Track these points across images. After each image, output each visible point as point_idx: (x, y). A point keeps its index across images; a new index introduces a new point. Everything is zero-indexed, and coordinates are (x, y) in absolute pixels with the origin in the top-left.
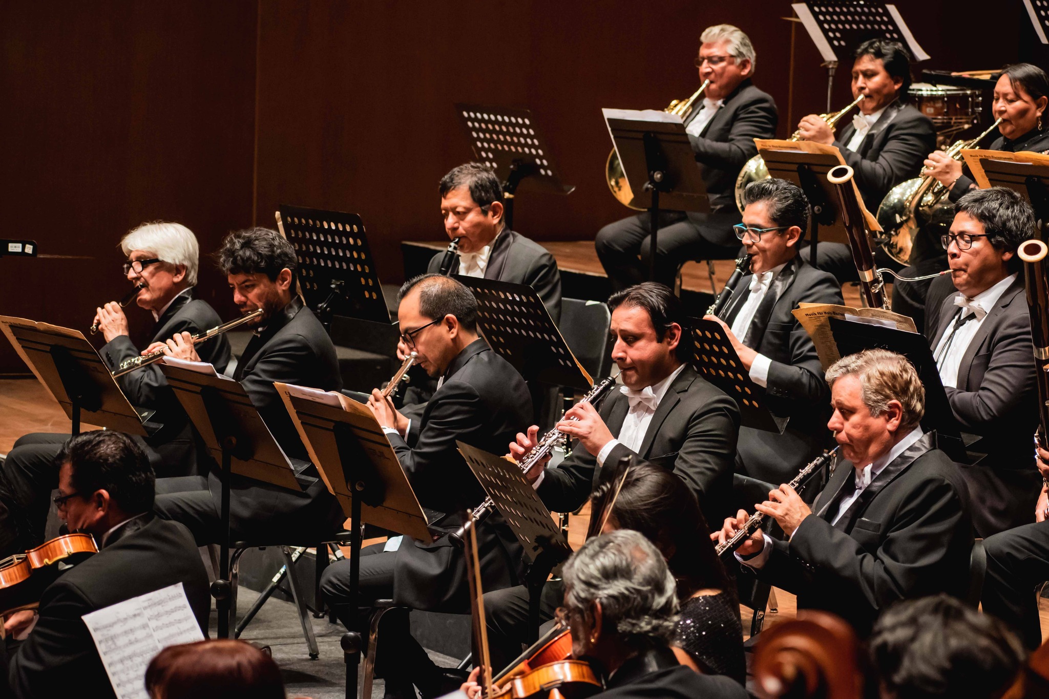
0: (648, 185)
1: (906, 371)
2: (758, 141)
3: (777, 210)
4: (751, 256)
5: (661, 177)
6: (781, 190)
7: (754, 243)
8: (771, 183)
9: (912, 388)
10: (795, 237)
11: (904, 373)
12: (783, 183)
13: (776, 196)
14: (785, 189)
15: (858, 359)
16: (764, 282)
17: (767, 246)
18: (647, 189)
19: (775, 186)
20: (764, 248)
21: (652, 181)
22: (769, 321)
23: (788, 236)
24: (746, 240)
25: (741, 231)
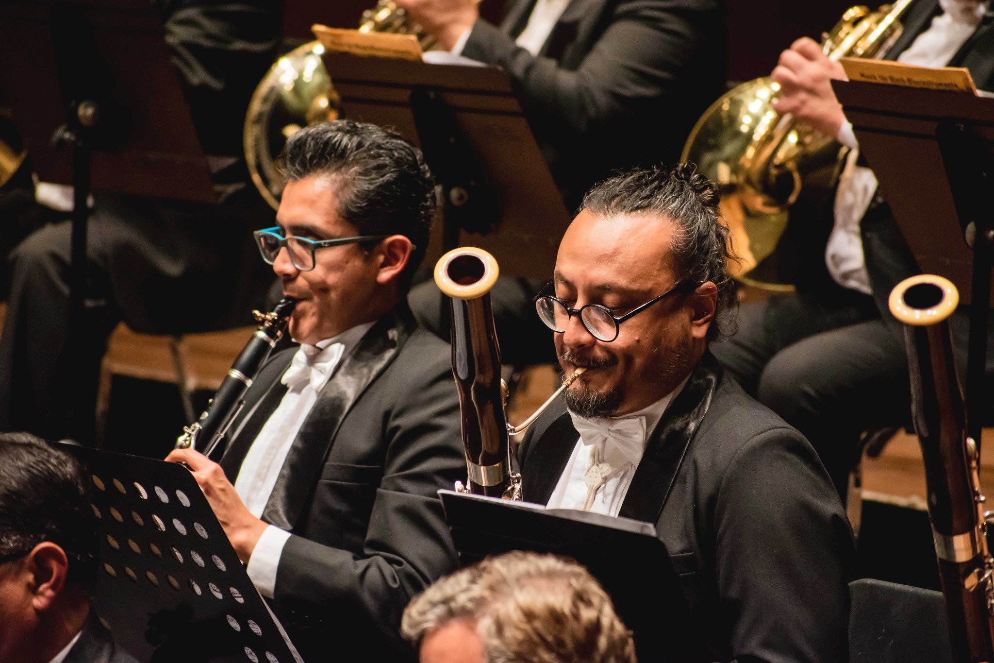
0: (63, 134)
1: (589, 604)
2: (323, 33)
3: (356, 196)
4: (293, 303)
5: (95, 114)
6: (369, 149)
7: (298, 272)
8: (347, 132)
9: (603, 642)
10: (397, 260)
11: (582, 606)
12: (375, 134)
13: (356, 162)
14: (379, 147)
15: (473, 581)
16: (320, 365)
17: (332, 279)
18: (62, 141)
19: (356, 139)
20: (324, 282)
21: (74, 123)
22: (326, 460)
23: (381, 258)
24: (282, 264)
25: (274, 247)
